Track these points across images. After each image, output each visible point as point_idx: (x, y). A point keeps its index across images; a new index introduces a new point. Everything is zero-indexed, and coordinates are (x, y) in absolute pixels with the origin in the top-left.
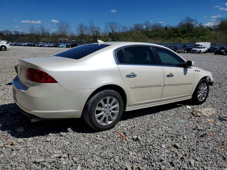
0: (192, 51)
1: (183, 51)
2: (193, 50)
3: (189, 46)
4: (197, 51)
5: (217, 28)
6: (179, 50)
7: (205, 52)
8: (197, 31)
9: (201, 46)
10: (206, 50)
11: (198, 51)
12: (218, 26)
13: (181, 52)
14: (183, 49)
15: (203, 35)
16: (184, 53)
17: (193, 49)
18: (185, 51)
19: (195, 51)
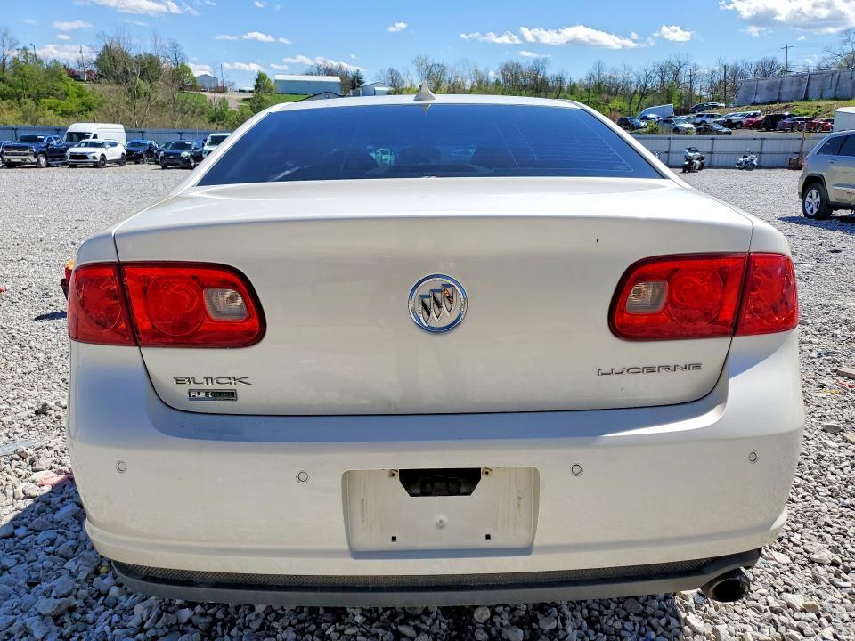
0: (69, 160)
1: (32, 159)
2: (74, 156)
3: (50, 139)
4: (91, 160)
5: (95, 69)
6: (13, 154)
7: (119, 163)
8: (24, 76)
9: (95, 137)
10: (123, 154)
11: (94, 158)
12: (96, 63)
13: (19, 163)
14: (28, 151)
15: (52, 95)
16: (37, 166)
17: (72, 150)
18: (39, 161)
19: (84, 156)
